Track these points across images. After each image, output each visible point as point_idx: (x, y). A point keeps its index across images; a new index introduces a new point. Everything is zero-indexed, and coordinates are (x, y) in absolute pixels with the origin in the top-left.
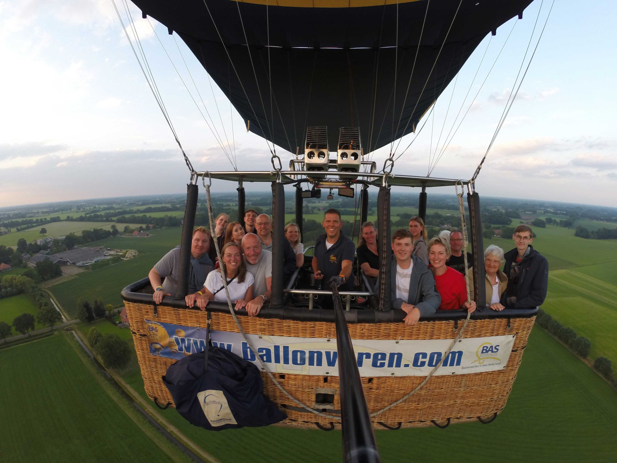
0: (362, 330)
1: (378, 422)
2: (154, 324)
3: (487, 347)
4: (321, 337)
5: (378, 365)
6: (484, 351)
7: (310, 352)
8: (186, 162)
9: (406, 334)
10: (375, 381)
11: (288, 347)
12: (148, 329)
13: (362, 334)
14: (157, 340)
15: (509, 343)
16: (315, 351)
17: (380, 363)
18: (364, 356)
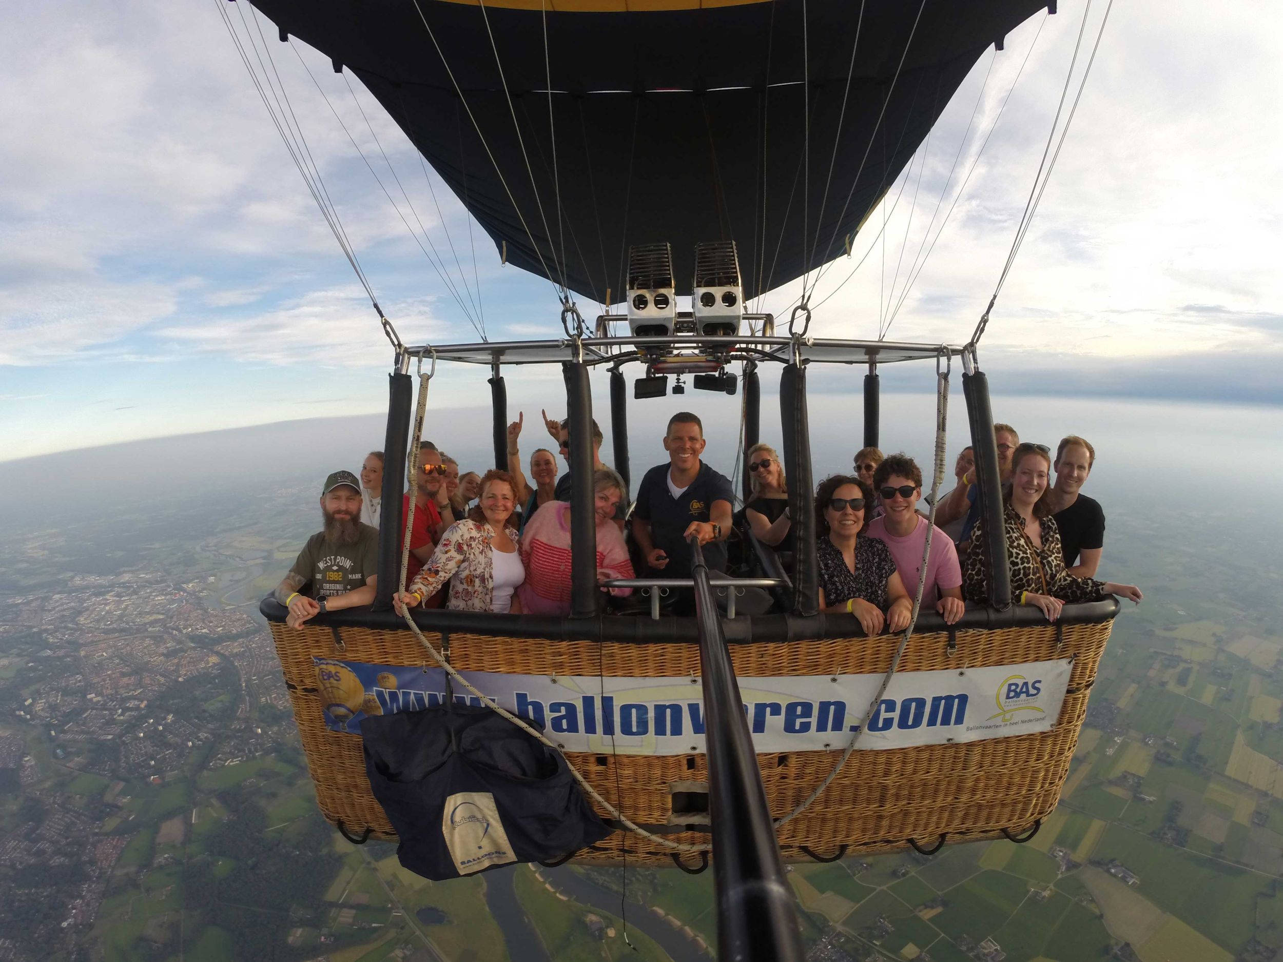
0: (762, 657)
1: (800, 847)
2: (333, 666)
3: (1017, 685)
4: (679, 675)
5: (797, 727)
6: (1012, 694)
7: (657, 707)
8: (385, 327)
9: (852, 662)
10: (793, 761)
11: (611, 699)
12: (321, 677)
13: (761, 664)
14: (339, 698)
15: (1060, 674)
16: (667, 704)
17: (801, 723)
18: (768, 710)
